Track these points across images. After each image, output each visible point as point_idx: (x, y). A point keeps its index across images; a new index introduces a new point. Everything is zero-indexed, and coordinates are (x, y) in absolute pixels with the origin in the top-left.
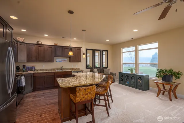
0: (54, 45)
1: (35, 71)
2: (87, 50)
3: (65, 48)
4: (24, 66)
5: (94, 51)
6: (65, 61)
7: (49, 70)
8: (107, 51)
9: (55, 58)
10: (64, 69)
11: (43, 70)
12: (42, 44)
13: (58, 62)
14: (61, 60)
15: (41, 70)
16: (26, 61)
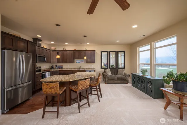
0: (74, 50)
1: (62, 69)
2: (102, 52)
3: (81, 51)
4: (56, 66)
5: (109, 53)
6: (83, 62)
7: (71, 68)
8: (124, 52)
9: (75, 60)
10: (82, 68)
11: (68, 68)
12: (67, 50)
13: (78, 63)
14: (80, 61)
15: (66, 68)
16: (56, 62)
